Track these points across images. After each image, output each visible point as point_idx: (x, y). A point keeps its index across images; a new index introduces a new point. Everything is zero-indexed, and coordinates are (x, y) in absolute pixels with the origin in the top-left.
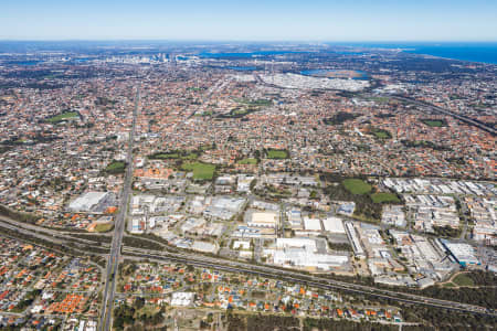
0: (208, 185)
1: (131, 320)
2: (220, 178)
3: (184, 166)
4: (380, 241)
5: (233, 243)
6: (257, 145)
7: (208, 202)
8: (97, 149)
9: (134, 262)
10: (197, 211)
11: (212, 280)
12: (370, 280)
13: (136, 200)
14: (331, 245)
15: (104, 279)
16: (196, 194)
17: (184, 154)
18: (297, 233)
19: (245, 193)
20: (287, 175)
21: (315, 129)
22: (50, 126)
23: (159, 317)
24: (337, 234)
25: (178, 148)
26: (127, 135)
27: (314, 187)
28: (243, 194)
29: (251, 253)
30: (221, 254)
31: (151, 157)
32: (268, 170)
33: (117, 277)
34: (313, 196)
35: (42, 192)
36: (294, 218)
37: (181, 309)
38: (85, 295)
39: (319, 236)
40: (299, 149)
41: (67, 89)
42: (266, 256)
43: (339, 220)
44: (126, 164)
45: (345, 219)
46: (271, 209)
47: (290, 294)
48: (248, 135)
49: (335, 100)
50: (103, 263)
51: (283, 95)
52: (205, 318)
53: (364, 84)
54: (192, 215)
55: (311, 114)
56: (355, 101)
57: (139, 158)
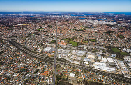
0: (76, 47)
1: (60, 79)
2: (79, 46)
3: (69, 42)
4: (124, 65)
5: (84, 62)
6: (88, 38)
7: (76, 51)
8: (49, 37)
9: (59, 65)
10: (74, 54)
11: (79, 71)
12: (122, 76)
13: (59, 50)
14: (110, 65)
15: (53, 68)
16: (73, 49)
17: (69, 39)
18: (100, 61)
19: (86, 50)
20: (96, 46)
21: (102, 34)
22: (38, 31)
23: (67, 79)
24: (111, 62)
25: (68, 38)
26: (55, 34)
27: (104, 49)
29: (89, 65)
30: (81, 65)
31: (62, 40)
32: (91, 44)
33: (56, 68)
34: (104, 52)
35: (37, 47)
36: (99, 57)
37: (72, 78)
38: (49, 72)
39: (106, 63)
40: (99, 40)
41: (41, 23)
42: (93, 66)
43: (112, 59)
44: (56, 41)
45: (113, 59)
46: (93, 55)
47: (100, 77)
48: (85, 35)
49: (107, 27)
50: (53, 64)
51: (93, 25)
52: (78, 81)
53: (115, 23)
54: (73, 55)
55: (101, 31)
56: (113, 27)
57: (59, 40)
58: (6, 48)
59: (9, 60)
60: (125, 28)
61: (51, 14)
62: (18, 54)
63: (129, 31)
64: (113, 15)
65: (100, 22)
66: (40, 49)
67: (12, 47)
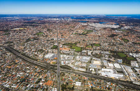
0: (80, 53)
1: (66, 89)
2: (83, 51)
3: (72, 47)
4: (132, 71)
5: (89, 69)
6: (91, 42)
7: (81, 57)
8: (49, 42)
9: (64, 73)
10: (79, 60)
11: (86, 79)
12: (131, 82)
13: (62, 56)
14: (117, 71)
15: (57, 77)
16: (77, 55)
17: (72, 44)
18: (107, 67)
19: (90, 55)
20: (101, 51)
21: (106, 38)
22: (37, 36)
23: (73, 89)
24: (119, 68)
25: (70, 42)
26: (56, 39)
27: (109, 55)
28: (90, 56)
29: (95, 72)
30: (87, 72)
31: (64, 45)
32: (95, 49)
33: (60, 76)
34: (109, 57)
35: (38, 53)
36: (105, 63)
37: (78, 86)
38: (53, 81)
39: (113, 69)
40: (103, 44)
41: (39, 26)
42: (99, 73)
43: (118, 64)
44: (57, 46)
45: (120, 64)
46: (98, 60)
47: (108, 85)
48: (89, 39)
49: (110, 31)
50: (56, 73)
51: (95, 29)
52: (86, 90)
53: (118, 26)
54: (77, 61)
55: (104, 34)
56: (116, 31)
57: (60, 45)
58: (2, 56)
59: (6, 69)
60: (129, 31)
61: (50, 17)
62: (17, 61)
63: (133, 35)
64: (115, 18)
65: (103, 26)
66: (41, 56)
67: (9, 54)
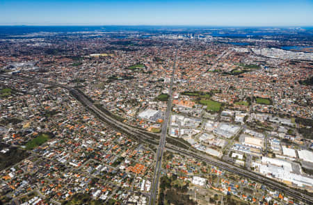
0: (216, 115)
1: (169, 186)
2: (224, 112)
3: (201, 101)
5: (231, 154)
6: (249, 94)
7: (216, 125)
8: (153, 85)
9: (172, 153)
10: (210, 130)
11: (218, 174)
13: (174, 117)
14: (304, 170)
15: (156, 159)
16: (208, 119)
17: (202, 94)
18: (277, 156)
19: (240, 123)
20: (270, 116)
21: (292, 87)
22: (130, 71)
23: (185, 189)
24: (309, 162)
25: (198, 90)
26: (169, 80)
27: (290, 126)
29: (243, 162)
30: (224, 159)
31: (182, 94)
32: (256, 110)
33: (162, 159)
34: (289, 132)
35: (126, 106)
36: (275, 145)
37: (198, 187)
38: (146, 165)
39: (294, 161)
40: (280, 100)
41: (139, 52)
42: (254, 166)
44: (169, 96)
46: (257, 137)
47: (270, 196)
48: (243, 86)
49: (309, 68)
50: (155, 150)
51: (268, 62)
52: (213, 196)
54: (206, 131)
55: (288, 76)
57: (176, 93)
58: (62, 105)
59: (65, 130)
62: (85, 118)
65: (291, 55)
66: (130, 113)
67: (74, 102)
